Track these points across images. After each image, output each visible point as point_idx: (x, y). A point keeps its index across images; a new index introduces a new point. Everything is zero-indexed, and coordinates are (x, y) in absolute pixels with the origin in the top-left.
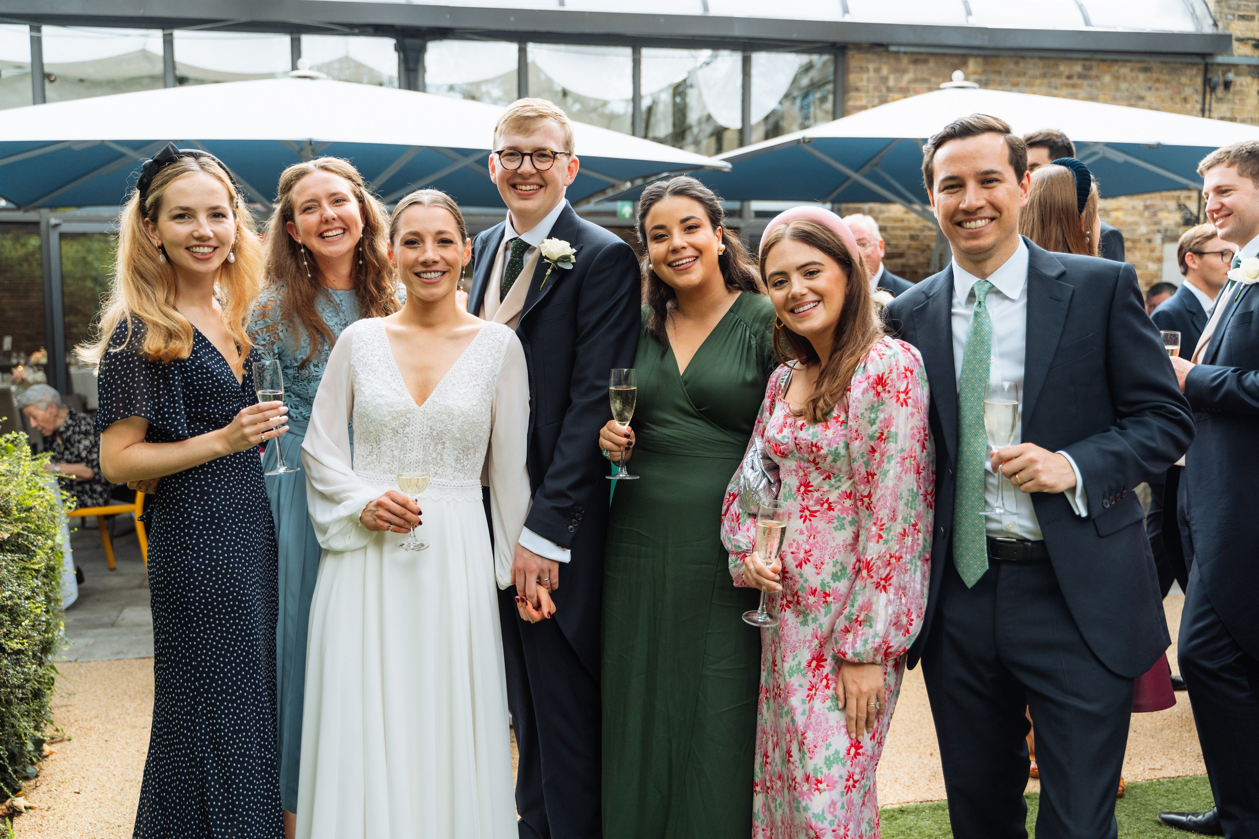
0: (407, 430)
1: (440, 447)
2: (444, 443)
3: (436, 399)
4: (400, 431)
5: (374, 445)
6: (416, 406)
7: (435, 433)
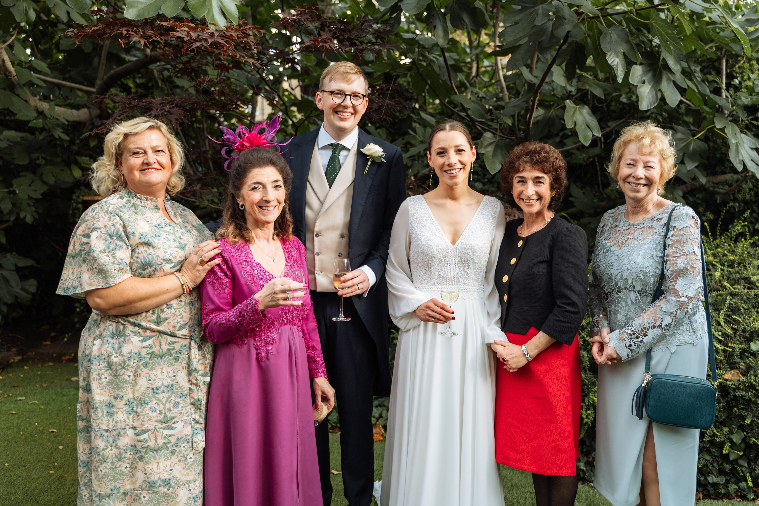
0: (447, 259)
1: (466, 268)
2: (468, 266)
3: (463, 241)
4: (443, 260)
5: (427, 269)
6: (451, 245)
7: (463, 260)
